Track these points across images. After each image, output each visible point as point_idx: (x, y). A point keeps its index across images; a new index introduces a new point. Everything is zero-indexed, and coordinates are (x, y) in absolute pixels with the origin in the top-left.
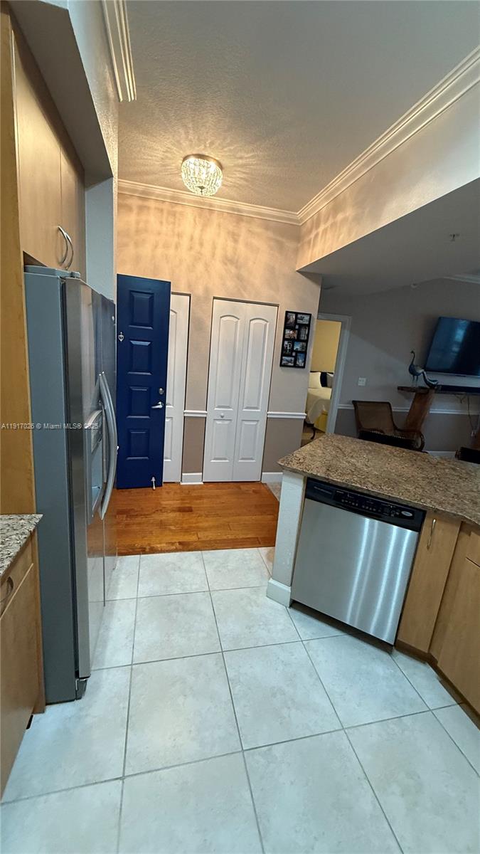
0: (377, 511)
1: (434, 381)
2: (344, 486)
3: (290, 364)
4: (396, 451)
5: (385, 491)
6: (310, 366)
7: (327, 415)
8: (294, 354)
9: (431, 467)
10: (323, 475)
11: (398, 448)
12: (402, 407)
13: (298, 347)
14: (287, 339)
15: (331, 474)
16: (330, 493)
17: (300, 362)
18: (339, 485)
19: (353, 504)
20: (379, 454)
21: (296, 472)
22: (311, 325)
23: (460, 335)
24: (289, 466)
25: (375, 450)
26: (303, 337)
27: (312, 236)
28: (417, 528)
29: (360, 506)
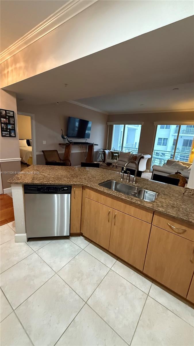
0: (55, 191)
1: (71, 141)
2: (41, 184)
3: (7, 135)
4: (60, 167)
5: (57, 182)
6: (18, 136)
7: (32, 158)
8: (8, 130)
9: (72, 171)
10: (31, 182)
11: (60, 166)
12: (62, 151)
13: (10, 127)
14: (3, 123)
15: (34, 181)
16: (35, 189)
17: (13, 134)
18: (39, 184)
19: (46, 190)
20: (53, 169)
21: (17, 184)
22: (15, 116)
23: (77, 124)
24: (14, 182)
25: (52, 169)
26: (12, 122)
27: (6, 72)
28: (70, 193)
29: (48, 191)
